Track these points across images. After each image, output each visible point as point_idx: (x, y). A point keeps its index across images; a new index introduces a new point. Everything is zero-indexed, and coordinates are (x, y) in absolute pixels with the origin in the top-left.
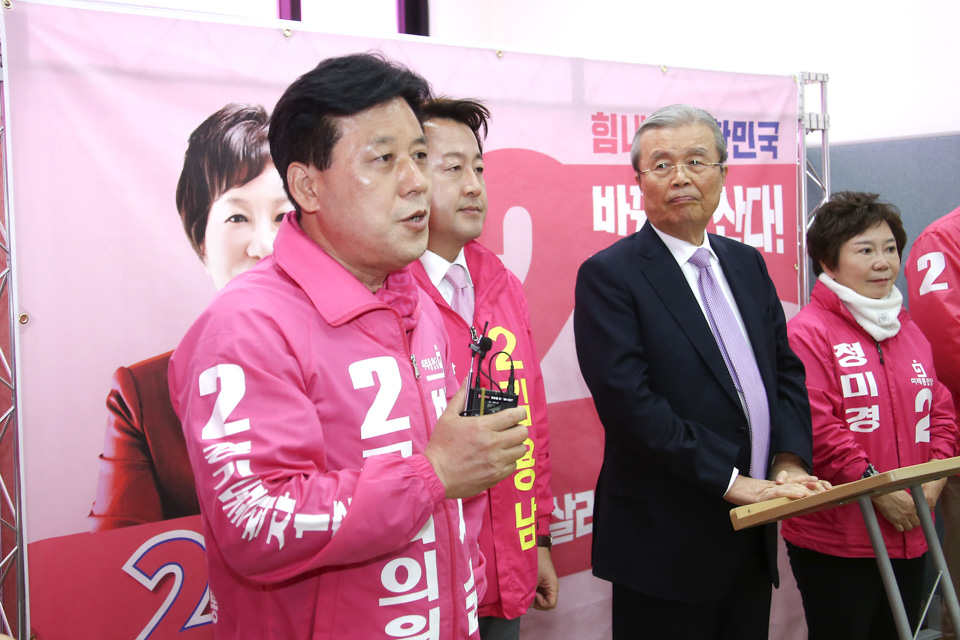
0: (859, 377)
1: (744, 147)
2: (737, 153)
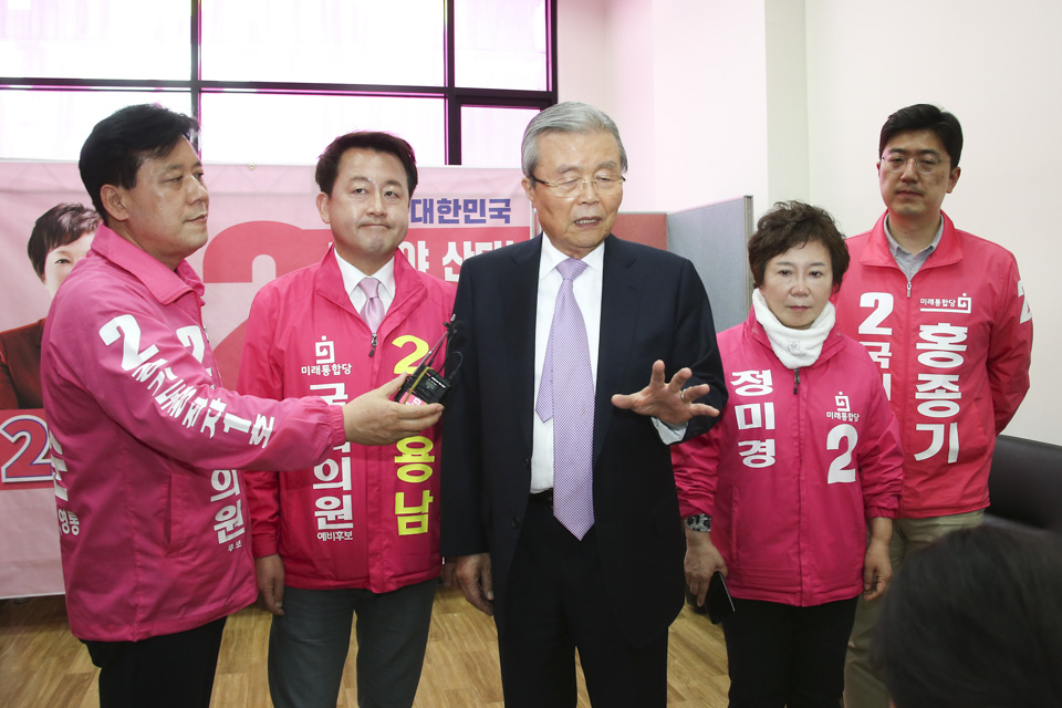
1: (475, 216)
2: (468, 220)
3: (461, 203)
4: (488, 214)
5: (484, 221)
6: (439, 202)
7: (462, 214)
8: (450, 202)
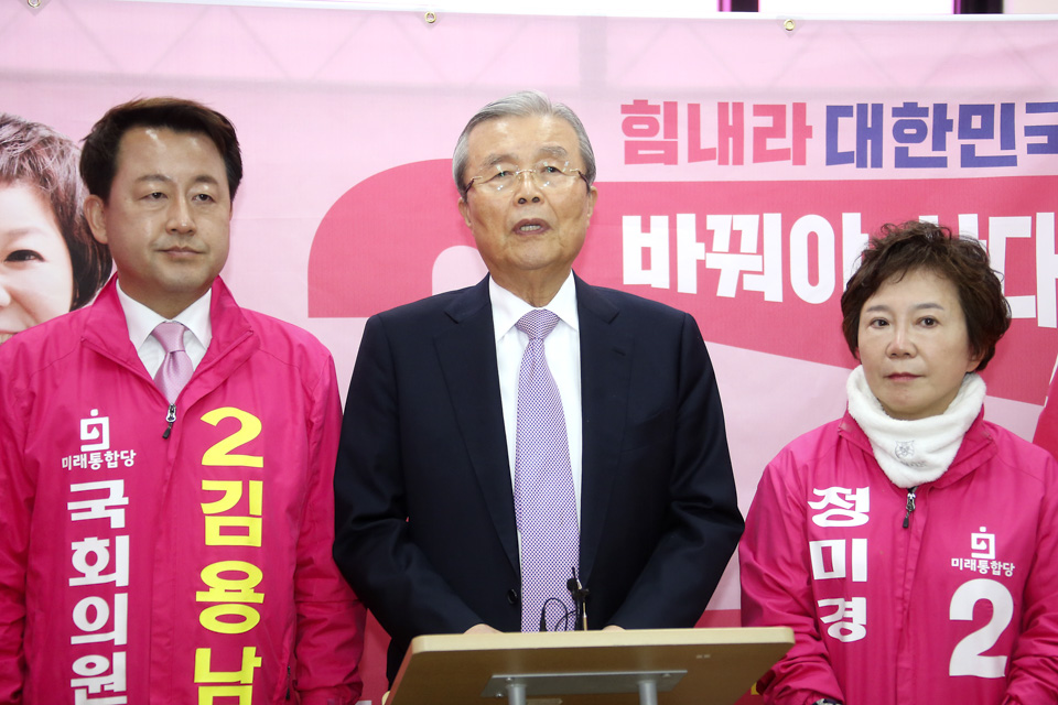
0: (838, 547)
1: (988, 147)
2: (969, 158)
3: (953, 114)
4: (1022, 141)
5: (1012, 161)
6: (896, 112)
7: (954, 142)
8: (925, 112)
